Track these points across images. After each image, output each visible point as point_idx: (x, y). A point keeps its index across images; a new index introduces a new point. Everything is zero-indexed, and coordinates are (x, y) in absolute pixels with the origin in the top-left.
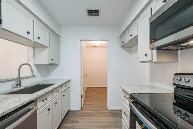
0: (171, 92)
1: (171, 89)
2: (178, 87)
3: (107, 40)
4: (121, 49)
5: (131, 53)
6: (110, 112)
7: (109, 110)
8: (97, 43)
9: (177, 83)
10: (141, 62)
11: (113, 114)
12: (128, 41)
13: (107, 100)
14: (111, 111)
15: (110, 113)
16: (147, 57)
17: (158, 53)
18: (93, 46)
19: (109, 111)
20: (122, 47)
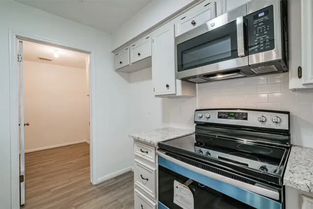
0: (192, 132)
1: (192, 129)
2: (199, 125)
3: (89, 53)
4: (116, 73)
5: (129, 81)
6: (99, 188)
7: (97, 185)
8: (57, 53)
9: (198, 120)
10: (156, 96)
11: (105, 189)
12: (131, 62)
13: (89, 166)
14: (98, 186)
15: (98, 190)
16: (168, 89)
17: (183, 85)
18: (40, 58)
19: (95, 188)
20: (117, 70)
